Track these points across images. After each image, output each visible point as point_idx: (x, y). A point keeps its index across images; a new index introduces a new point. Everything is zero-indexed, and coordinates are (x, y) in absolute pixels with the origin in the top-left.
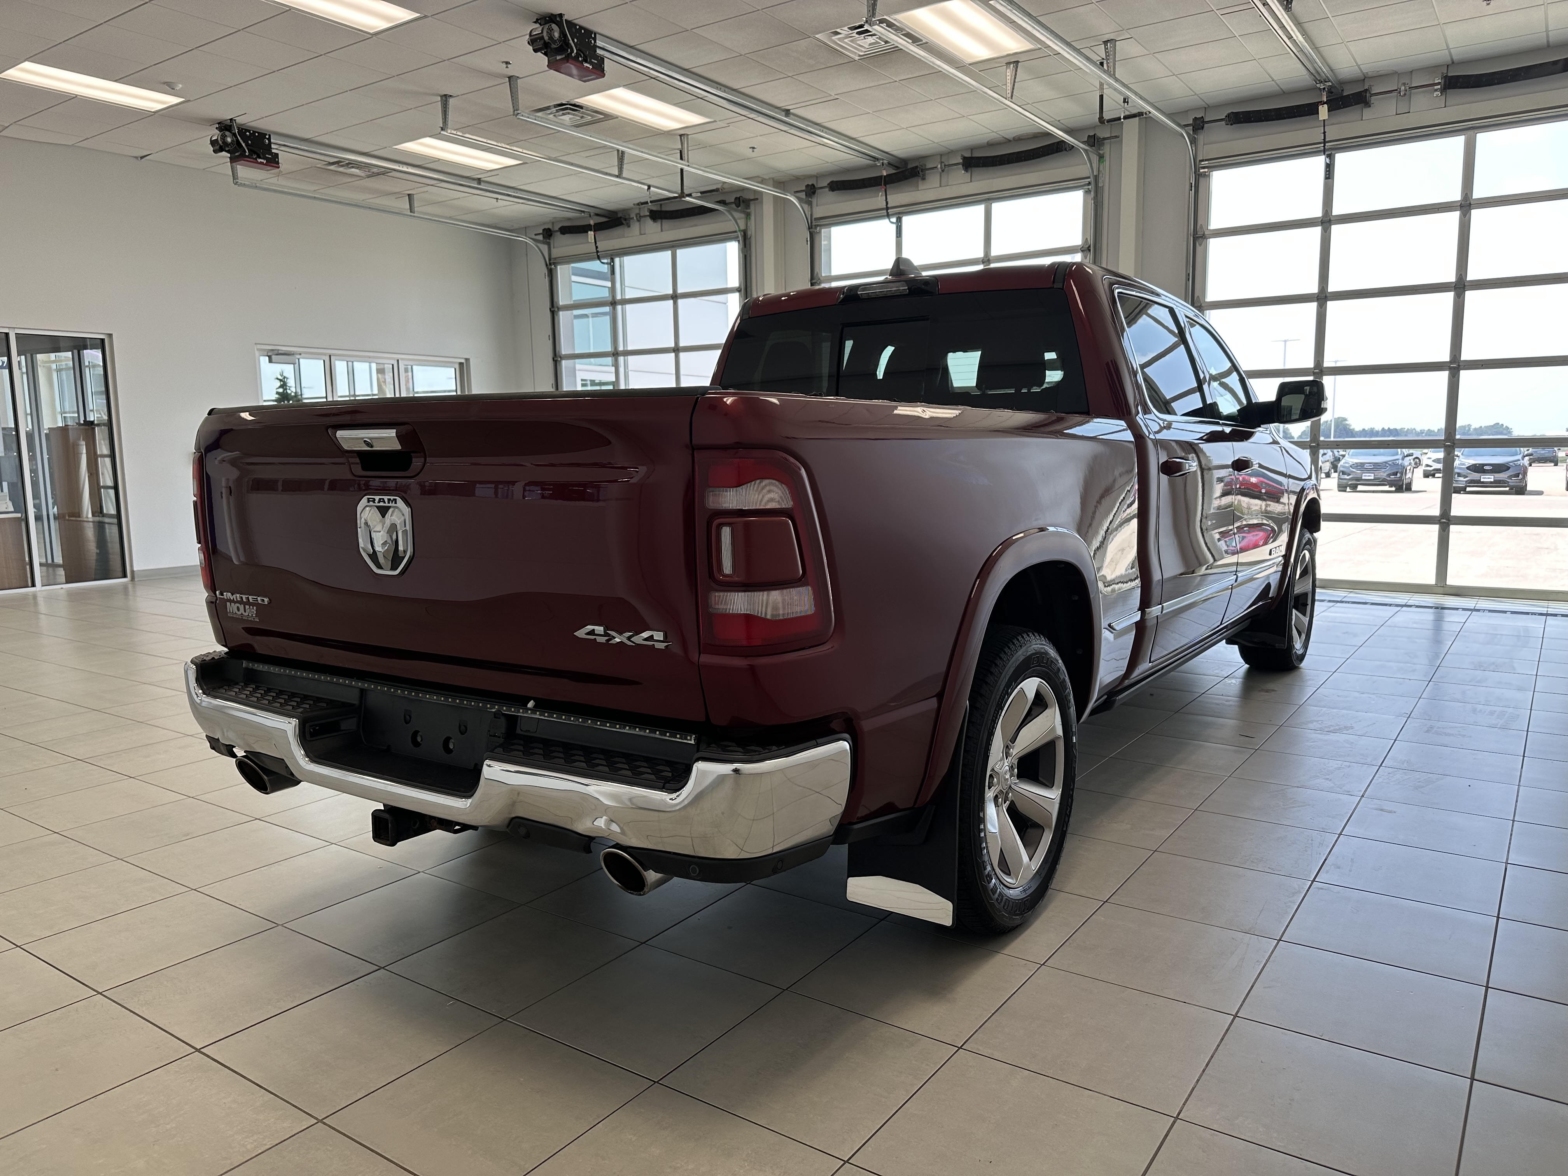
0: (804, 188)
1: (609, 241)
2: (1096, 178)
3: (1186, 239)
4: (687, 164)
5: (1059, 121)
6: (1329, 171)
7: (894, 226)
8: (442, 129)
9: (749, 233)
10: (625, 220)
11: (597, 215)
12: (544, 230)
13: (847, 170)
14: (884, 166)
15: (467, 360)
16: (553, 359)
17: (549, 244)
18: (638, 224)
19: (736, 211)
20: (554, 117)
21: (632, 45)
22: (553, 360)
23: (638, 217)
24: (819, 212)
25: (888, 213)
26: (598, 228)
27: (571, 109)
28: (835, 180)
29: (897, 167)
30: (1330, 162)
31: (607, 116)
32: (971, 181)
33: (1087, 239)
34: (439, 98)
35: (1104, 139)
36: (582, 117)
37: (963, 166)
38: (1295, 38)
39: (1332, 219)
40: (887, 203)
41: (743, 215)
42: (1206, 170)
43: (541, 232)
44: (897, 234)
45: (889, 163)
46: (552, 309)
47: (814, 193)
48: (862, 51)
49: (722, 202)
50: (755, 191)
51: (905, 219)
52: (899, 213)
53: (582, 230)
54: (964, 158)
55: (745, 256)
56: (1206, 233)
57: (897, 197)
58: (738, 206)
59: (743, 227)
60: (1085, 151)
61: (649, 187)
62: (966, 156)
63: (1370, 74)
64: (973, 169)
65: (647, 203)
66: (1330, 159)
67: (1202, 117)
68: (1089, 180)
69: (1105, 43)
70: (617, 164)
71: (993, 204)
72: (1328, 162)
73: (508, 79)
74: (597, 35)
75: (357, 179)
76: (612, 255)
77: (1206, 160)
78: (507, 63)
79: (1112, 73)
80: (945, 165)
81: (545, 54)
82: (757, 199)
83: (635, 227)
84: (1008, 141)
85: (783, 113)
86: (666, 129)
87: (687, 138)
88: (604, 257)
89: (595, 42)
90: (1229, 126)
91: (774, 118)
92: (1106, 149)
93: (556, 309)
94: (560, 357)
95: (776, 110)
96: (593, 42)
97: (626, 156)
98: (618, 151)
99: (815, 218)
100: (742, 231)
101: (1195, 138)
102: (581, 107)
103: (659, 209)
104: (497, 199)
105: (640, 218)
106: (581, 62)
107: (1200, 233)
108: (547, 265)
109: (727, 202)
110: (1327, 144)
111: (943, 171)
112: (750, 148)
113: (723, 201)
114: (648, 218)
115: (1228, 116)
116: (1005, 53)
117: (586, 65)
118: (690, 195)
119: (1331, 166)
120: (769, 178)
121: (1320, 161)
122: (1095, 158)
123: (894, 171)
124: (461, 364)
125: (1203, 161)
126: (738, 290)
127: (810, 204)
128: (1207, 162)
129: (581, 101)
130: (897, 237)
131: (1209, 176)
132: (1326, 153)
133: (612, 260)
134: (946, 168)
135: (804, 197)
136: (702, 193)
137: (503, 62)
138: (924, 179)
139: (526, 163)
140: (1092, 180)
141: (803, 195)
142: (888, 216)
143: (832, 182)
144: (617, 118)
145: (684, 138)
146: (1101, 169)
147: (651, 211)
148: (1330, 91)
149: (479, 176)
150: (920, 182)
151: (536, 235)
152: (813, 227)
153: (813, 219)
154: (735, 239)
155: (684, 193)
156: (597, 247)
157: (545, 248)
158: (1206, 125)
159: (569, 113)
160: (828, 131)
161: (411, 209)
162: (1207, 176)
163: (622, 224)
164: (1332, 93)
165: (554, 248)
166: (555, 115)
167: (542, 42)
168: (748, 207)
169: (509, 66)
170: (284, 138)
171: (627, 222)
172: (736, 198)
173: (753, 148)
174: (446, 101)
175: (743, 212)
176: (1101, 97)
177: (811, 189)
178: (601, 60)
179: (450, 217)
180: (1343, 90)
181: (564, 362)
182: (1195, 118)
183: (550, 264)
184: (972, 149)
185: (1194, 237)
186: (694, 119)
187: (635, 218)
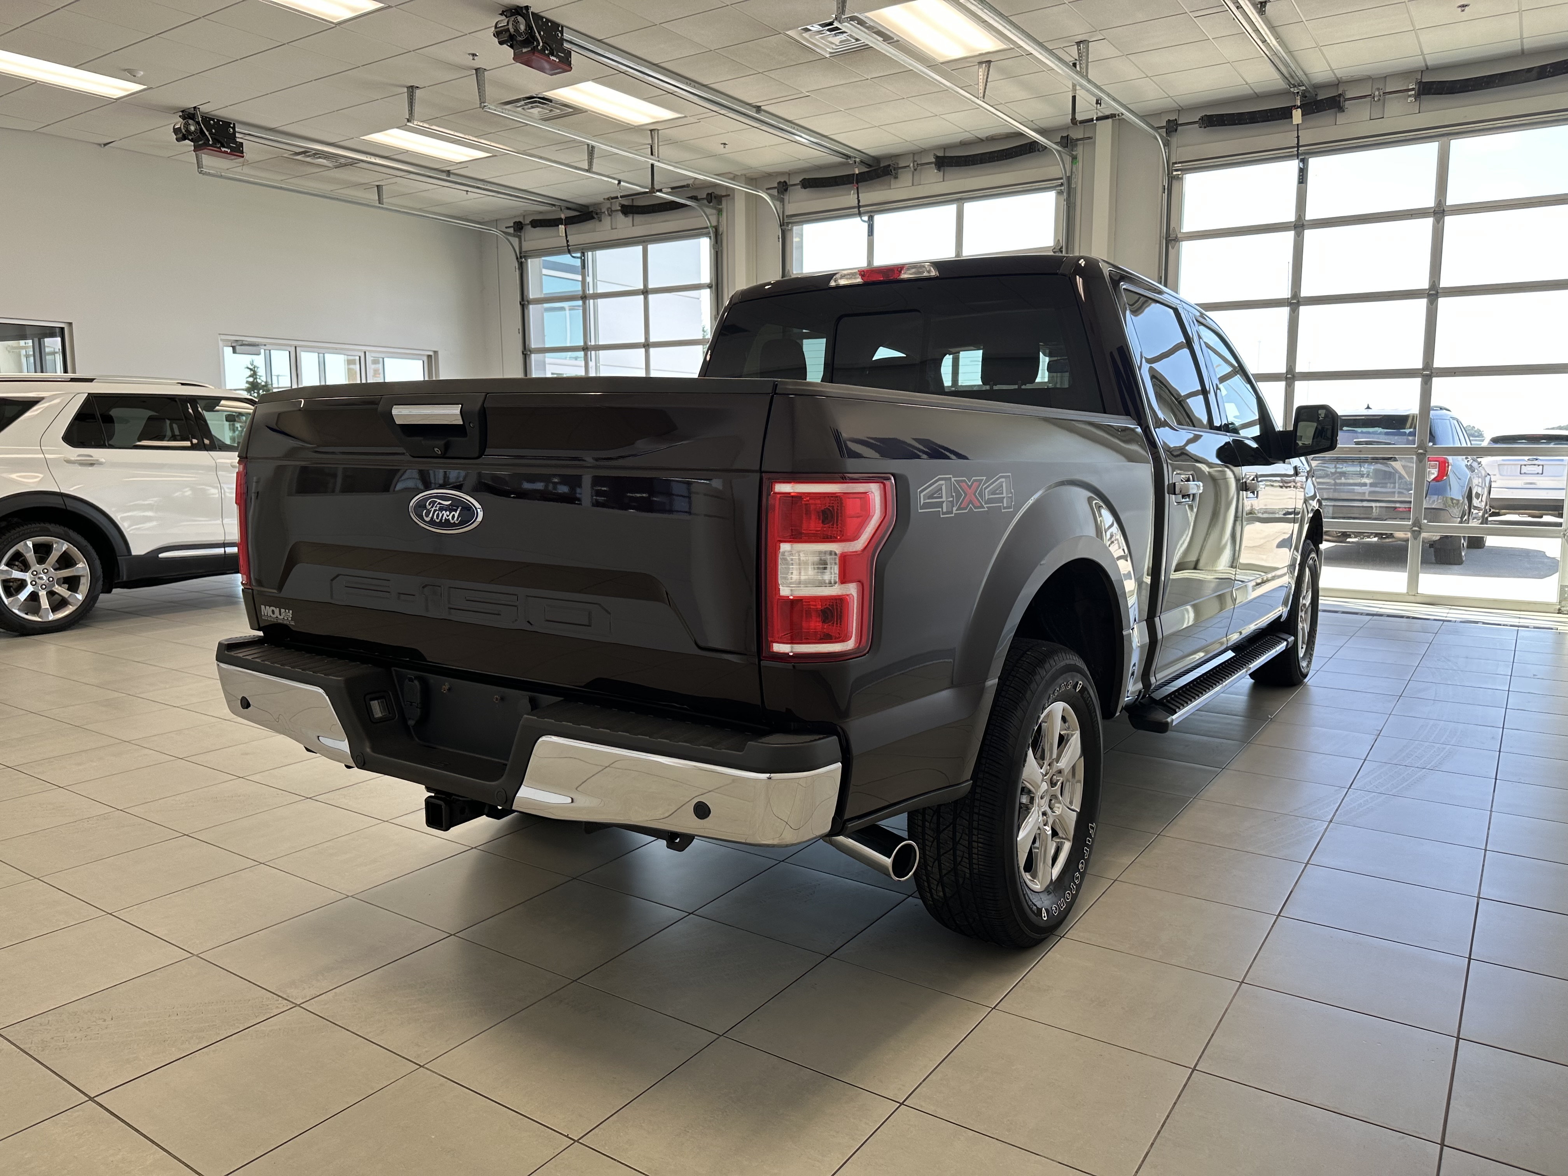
0: (776, 185)
1: (580, 234)
2: (1069, 179)
3: (1158, 242)
4: (658, 159)
5: (1032, 121)
6: (1302, 175)
7: (866, 225)
8: (408, 121)
9: (721, 230)
10: (597, 214)
11: (568, 208)
12: (514, 223)
13: (820, 168)
14: (857, 164)
15: (436, 352)
16: (523, 352)
17: (520, 238)
18: (609, 218)
19: (708, 207)
20: (522, 111)
21: (600, 38)
22: (523, 354)
23: (610, 212)
24: (791, 209)
25: (859, 211)
26: (569, 221)
27: (540, 102)
28: (807, 177)
29: (869, 166)
30: (1304, 166)
31: (576, 110)
32: (944, 181)
33: (1059, 240)
34: (406, 90)
35: (1077, 140)
36: (551, 111)
37: (935, 165)
38: (1269, 42)
39: (1305, 223)
40: (859, 201)
41: (714, 211)
42: (1179, 173)
43: (512, 225)
44: (869, 232)
45: (862, 162)
46: (522, 303)
47: (786, 190)
48: (833, 49)
49: (694, 198)
50: (727, 187)
51: (878, 218)
52: (871, 212)
53: (553, 223)
54: (937, 157)
55: (717, 252)
56: (1179, 236)
57: (869, 196)
58: (709, 203)
59: (714, 223)
60: (1058, 151)
61: (619, 182)
62: (939, 155)
63: (1344, 78)
64: (946, 168)
65: (617, 198)
66: (1303, 163)
67: (1176, 120)
68: (1062, 181)
69: (1078, 43)
70: (586, 158)
71: (965, 204)
72: (1302, 167)
73: (474, 71)
74: (564, 28)
75: (321, 170)
76: (583, 250)
77: (1179, 163)
78: (474, 55)
79: (1085, 74)
80: (917, 164)
81: (511, 46)
82: (729, 195)
83: (607, 221)
84: (981, 141)
85: (754, 110)
86: (636, 124)
87: (658, 133)
88: (576, 251)
89: (562, 35)
90: (1203, 129)
91: (744, 114)
92: (1079, 151)
93: (526, 303)
94: (530, 351)
95: (747, 106)
96: (560, 35)
97: (596, 149)
98: (588, 145)
99: (787, 216)
100: (714, 227)
101: (1168, 140)
102: (550, 101)
103: (631, 204)
104: (467, 191)
105: (611, 212)
106: (548, 56)
107: (1172, 236)
108: (517, 258)
109: (699, 198)
110: (1300, 149)
111: (915, 170)
112: (722, 144)
113: (694, 196)
114: (620, 213)
115: (1202, 118)
116: (977, 53)
117: (552, 58)
118: (660, 191)
119: (1305, 171)
120: (741, 175)
121: (1293, 165)
122: (1068, 159)
123: (867, 170)
124: (429, 357)
125: (1176, 163)
126: (710, 286)
127: (782, 201)
128: (1180, 165)
129: (549, 94)
130: (869, 235)
131: (1182, 179)
132: (1300, 157)
133: (583, 254)
134: (919, 167)
135: (776, 194)
136: (672, 188)
137: (469, 54)
138: (896, 178)
139: (496, 156)
140: (1064, 181)
141: (775, 192)
142: (860, 214)
143: (804, 179)
144: (586, 112)
145: (655, 133)
146: (1074, 170)
147: (623, 206)
148: (1304, 96)
149: (448, 169)
150: (893, 181)
151: (506, 228)
152: (785, 224)
153: (785, 217)
154: (707, 235)
155: (654, 188)
156: (567, 241)
157: (515, 241)
158: (1179, 128)
159: (537, 107)
160: (799, 128)
161: (380, 201)
162: (1179, 179)
163: (593, 218)
164: (1306, 97)
165: (525, 241)
166: (523, 109)
167: (508, 34)
168: (720, 203)
169: (476, 58)
170: (248, 128)
171: (598, 216)
172: (708, 194)
173: (725, 144)
174: (412, 92)
175: (714, 208)
176: (1074, 98)
177: (783, 186)
178: (569, 54)
179: (420, 209)
180: (1316, 95)
181: (533, 356)
182: (1169, 120)
183: (521, 257)
184: (945, 148)
185: (1166, 240)
186: (665, 114)
187: (606, 212)
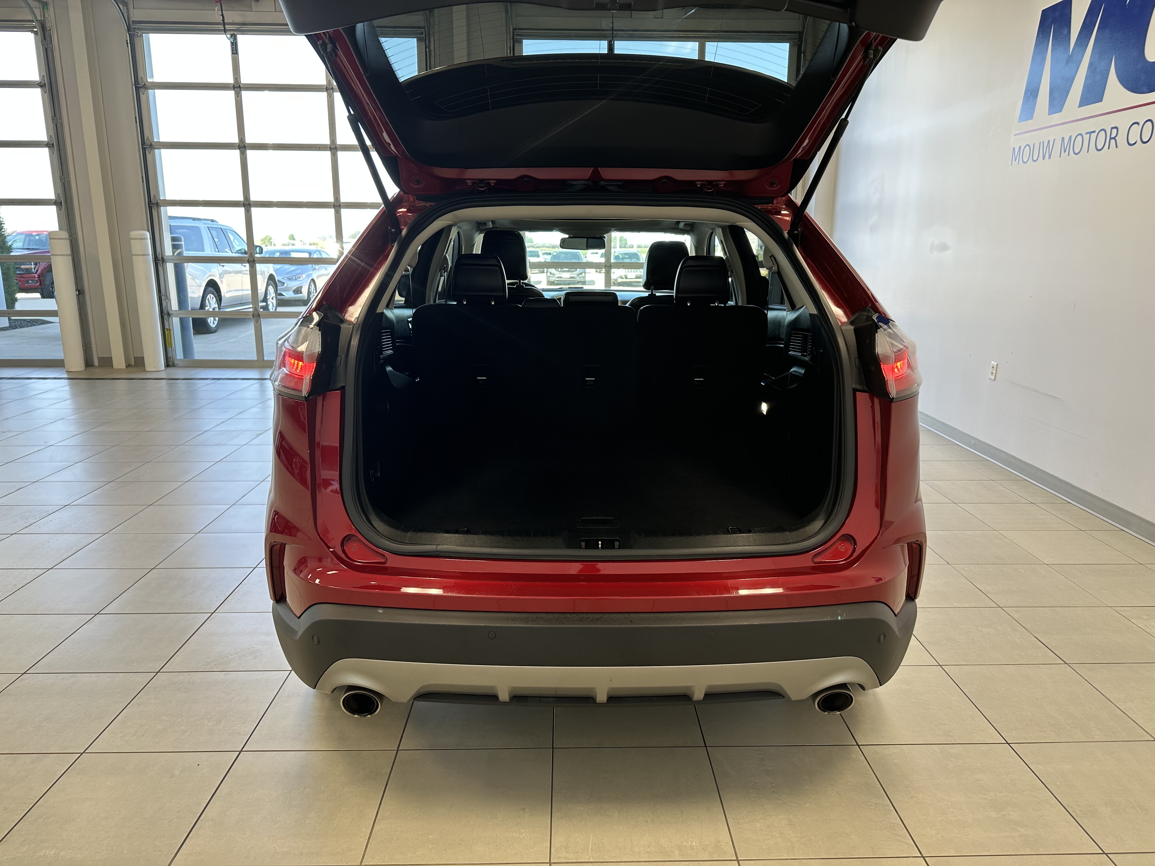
7: (229, 43)
9: (48, 25)
24: (137, 15)
25: (223, 28)
40: (222, 18)
42: (518, 37)
44: (233, 51)
52: (238, 30)
55: (46, 49)
57: (232, 14)
59: (40, 18)
68: (421, 30)
99: (132, 21)
100: (40, 22)
126: (41, 85)
128: (519, 31)
130: (233, 53)
142: (225, 31)
154: (30, 29)
